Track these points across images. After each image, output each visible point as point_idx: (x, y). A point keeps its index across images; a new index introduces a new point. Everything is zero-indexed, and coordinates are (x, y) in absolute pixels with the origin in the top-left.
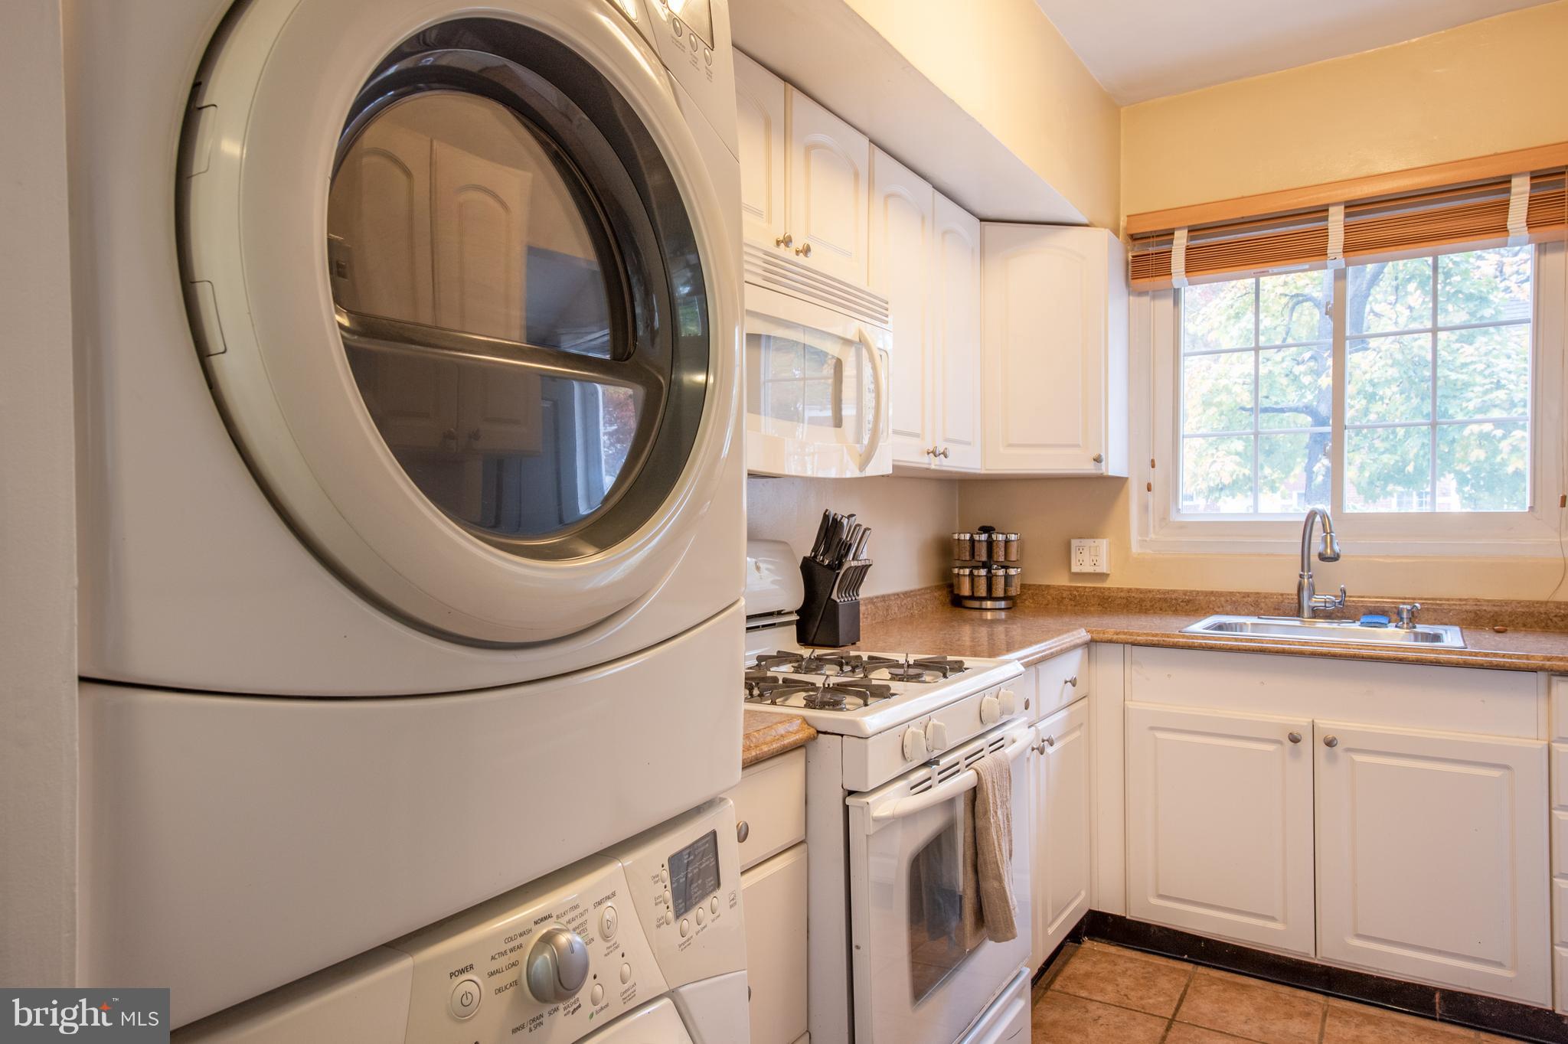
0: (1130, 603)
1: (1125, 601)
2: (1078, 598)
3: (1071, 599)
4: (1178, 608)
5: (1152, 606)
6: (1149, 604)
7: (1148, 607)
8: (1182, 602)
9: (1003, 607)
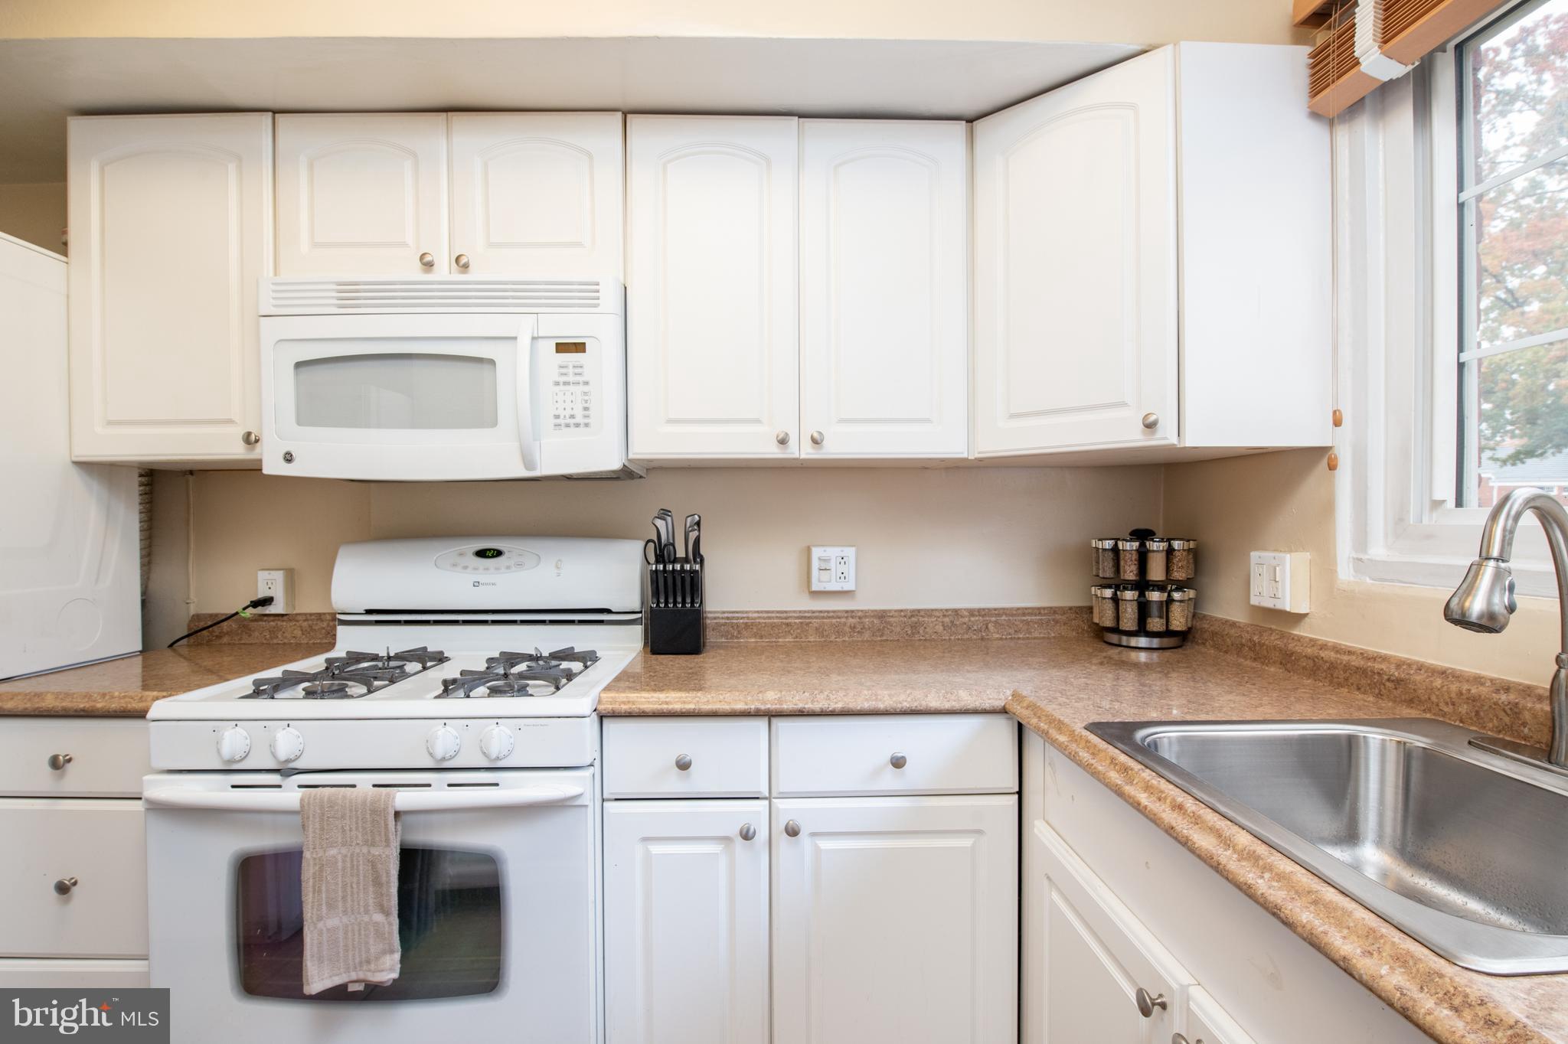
0: (1318, 669)
1: (1311, 663)
2: (1257, 648)
3: (1250, 649)
4: (1384, 691)
5: (1346, 679)
6: (1342, 675)
7: (1341, 680)
8: (1388, 680)
9: (1155, 646)
